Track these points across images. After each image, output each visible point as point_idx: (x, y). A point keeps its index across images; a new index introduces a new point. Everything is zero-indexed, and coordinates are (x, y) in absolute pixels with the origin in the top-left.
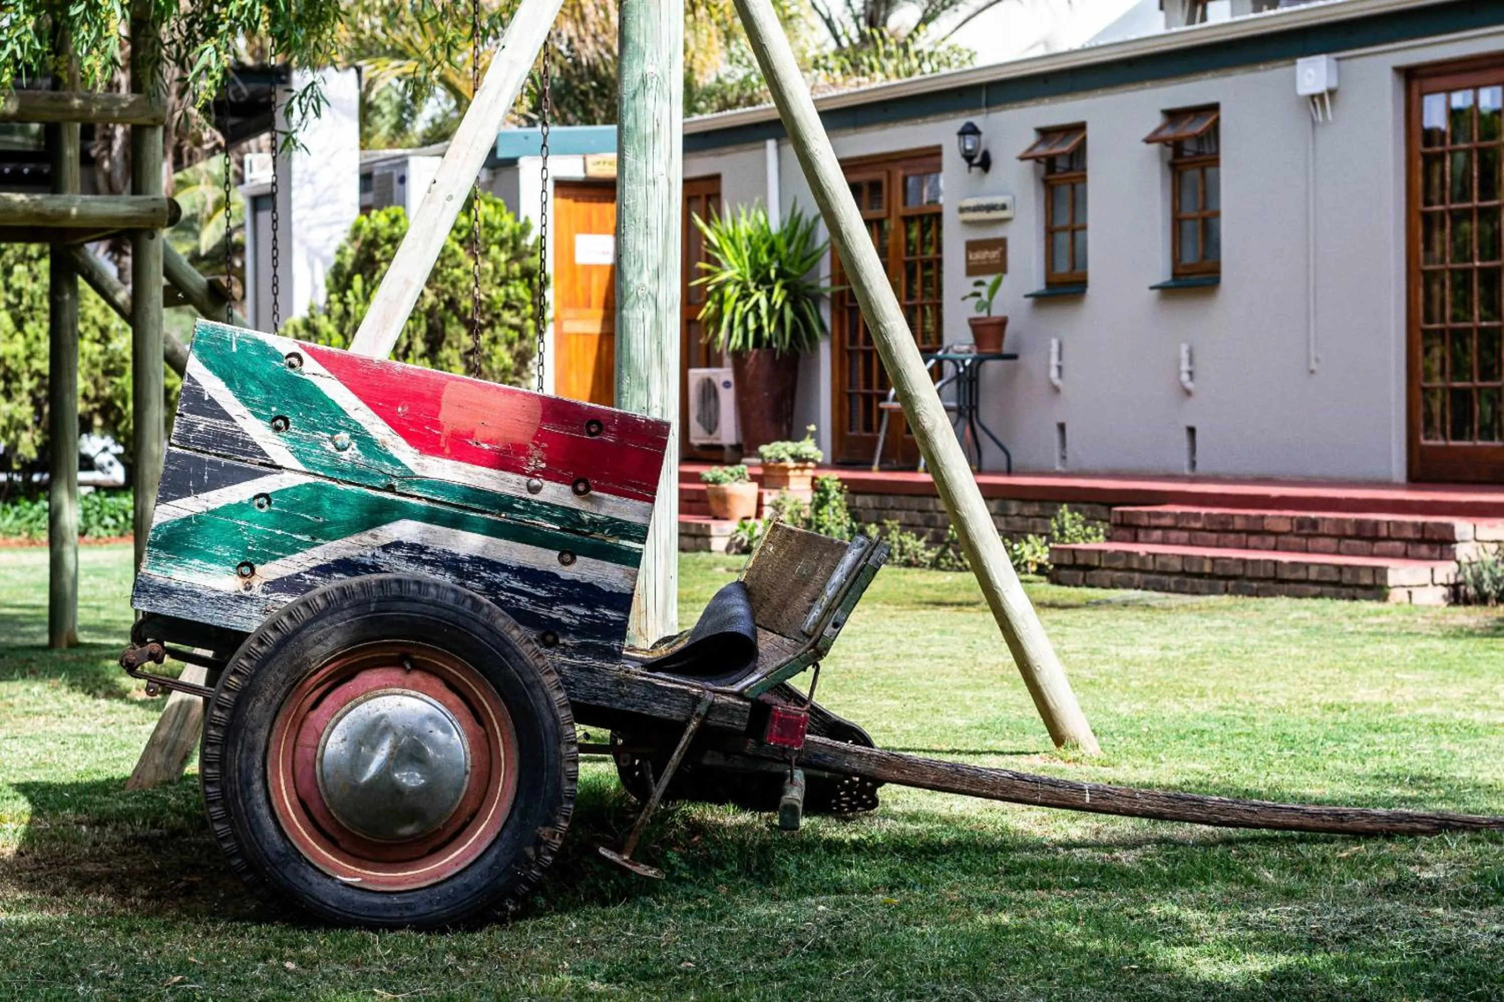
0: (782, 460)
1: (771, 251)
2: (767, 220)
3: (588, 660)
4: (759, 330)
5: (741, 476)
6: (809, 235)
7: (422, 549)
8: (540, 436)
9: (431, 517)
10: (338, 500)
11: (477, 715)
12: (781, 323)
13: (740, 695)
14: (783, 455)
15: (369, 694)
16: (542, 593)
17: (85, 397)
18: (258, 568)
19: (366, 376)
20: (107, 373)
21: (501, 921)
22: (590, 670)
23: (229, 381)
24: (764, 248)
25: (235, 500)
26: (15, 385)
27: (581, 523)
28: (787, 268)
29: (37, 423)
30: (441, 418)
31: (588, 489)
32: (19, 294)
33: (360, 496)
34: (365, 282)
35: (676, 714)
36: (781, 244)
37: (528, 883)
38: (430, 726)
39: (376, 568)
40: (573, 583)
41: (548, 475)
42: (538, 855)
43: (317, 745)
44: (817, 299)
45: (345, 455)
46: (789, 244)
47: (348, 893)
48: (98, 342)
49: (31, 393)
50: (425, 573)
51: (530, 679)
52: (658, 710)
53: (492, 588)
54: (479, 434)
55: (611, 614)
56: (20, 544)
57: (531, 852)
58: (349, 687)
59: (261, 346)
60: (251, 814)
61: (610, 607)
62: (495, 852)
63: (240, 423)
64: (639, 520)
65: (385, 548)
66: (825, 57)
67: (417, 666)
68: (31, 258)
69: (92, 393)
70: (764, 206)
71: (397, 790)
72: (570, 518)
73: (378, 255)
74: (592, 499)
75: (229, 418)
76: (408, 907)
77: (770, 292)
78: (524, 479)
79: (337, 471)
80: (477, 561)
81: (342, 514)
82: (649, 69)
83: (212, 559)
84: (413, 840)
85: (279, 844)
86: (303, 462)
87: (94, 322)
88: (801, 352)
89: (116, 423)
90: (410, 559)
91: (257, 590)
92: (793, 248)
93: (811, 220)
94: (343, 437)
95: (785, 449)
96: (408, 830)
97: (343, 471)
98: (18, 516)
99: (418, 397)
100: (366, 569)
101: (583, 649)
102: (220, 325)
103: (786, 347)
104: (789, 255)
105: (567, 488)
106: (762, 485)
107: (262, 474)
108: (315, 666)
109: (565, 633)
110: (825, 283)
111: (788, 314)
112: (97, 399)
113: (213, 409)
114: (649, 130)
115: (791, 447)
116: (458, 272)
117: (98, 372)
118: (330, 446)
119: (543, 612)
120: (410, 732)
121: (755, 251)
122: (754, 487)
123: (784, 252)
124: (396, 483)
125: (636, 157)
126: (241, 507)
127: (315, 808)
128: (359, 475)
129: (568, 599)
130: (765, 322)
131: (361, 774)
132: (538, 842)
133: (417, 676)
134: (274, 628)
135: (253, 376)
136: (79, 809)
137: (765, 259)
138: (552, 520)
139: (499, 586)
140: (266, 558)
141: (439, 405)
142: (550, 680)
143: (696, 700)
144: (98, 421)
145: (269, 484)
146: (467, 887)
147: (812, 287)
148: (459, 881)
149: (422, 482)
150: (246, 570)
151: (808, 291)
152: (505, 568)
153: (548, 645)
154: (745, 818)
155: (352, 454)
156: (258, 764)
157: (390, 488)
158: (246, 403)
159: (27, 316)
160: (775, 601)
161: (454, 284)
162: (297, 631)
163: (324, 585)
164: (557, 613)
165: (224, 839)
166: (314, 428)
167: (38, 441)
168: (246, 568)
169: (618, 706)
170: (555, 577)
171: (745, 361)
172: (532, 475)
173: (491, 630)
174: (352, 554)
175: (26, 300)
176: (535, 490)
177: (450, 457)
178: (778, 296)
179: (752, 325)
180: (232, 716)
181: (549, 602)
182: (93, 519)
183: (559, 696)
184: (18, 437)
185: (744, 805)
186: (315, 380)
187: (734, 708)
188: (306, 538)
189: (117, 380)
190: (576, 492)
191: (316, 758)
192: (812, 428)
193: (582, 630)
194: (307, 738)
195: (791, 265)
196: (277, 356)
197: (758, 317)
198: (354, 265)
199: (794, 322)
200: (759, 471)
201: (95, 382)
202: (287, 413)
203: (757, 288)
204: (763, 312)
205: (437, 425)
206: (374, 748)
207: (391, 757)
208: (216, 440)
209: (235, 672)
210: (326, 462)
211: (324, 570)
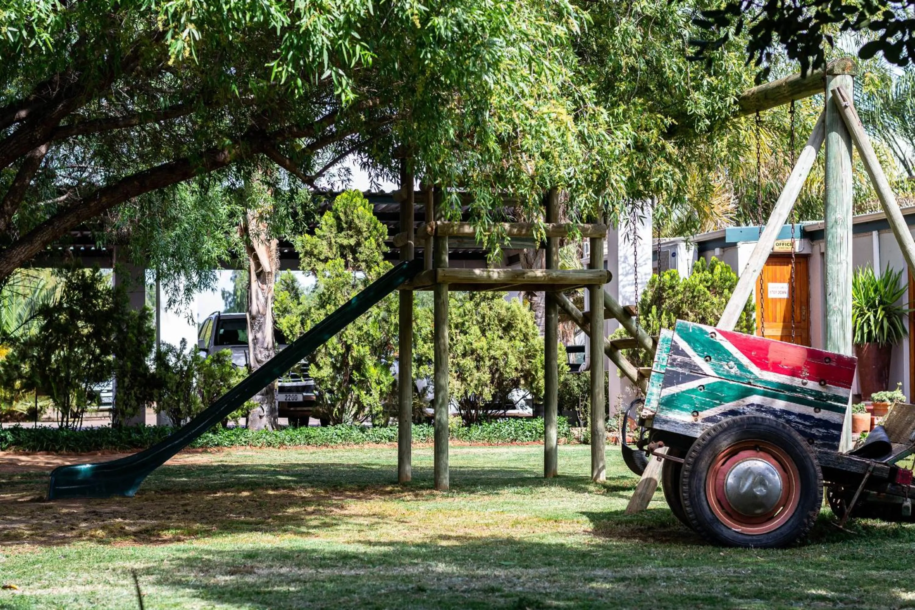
0: (883, 401)
1: (876, 291)
2: (873, 274)
3: (826, 450)
4: (870, 332)
5: (862, 409)
6: (896, 282)
7: (762, 406)
8: (807, 363)
9: (765, 394)
10: (730, 388)
11: (784, 468)
12: (882, 328)
13: (886, 464)
14: (884, 398)
15: (744, 460)
16: (808, 423)
17: (516, 369)
18: (700, 413)
19: (740, 341)
20: (527, 357)
21: (795, 547)
22: (826, 453)
23: (689, 342)
24: (872, 289)
25: (691, 387)
26: (482, 363)
27: (823, 397)
28: (885, 300)
29: (492, 382)
30: (769, 356)
31: (825, 384)
32: (483, 317)
33: (738, 386)
34: (658, 309)
35: (861, 471)
36: (881, 287)
37: (805, 533)
38: (767, 472)
39: (744, 413)
40: (820, 420)
41: (810, 378)
42: (809, 522)
43: (725, 479)
44: (901, 316)
45: (732, 370)
46: (885, 287)
47: (735, 535)
48: (522, 341)
49: (489, 367)
50: (763, 415)
51: (805, 455)
52: (853, 469)
53: (788, 421)
54: (783, 362)
55: (836, 432)
56: (485, 444)
57: (806, 521)
58: (736, 457)
59: (701, 330)
60: (701, 505)
61: (834, 429)
62: (792, 520)
63: (693, 358)
64: (844, 395)
65: (748, 406)
66: (903, 182)
67: (762, 450)
68: (488, 298)
69: (519, 367)
70: (872, 266)
71: (755, 496)
72: (818, 395)
73: (665, 295)
74: (827, 387)
75: (688, 356)
76: (759, 540)
77: (876, 312)
78: (801, 380)
79: (729, 377)
80: (783, 411)
81: (731, 393)
82: (838, 216)
83: (683, 409)
84: (761, 515)
85: (710, 516)
86: (718, 373)
87: (521, 331)
88: (893, 344)
89: (531, 383)
90: (757, 410)
91: (699, 421)
92: (888, 288)
93: (897, 273)
94: (732, 364)
95: (885, 395)
96: (759, 511)
97: (732, 376)
98: (483, 431)
99: (760, 349)
100: (740, 414)
101: (824, 445)
102: (686, 322)
103: (884, 342)
104: (886, 293)
105: (817, 383)
106: (873, 414)
107: (701, 378)
108: (724, 449)
109: (817, 439)
110: (906, 307)
111: (886, 324)
112: (522, 371)
113: (682, 353)
114: (838, 241)
115: (889, 394)
116: (707, 303)
117: (522, 356)
118: (726, 367)
119: (808, 431)
120: (760, 474)
121: (867, 291)
122: (869, 415)
123: (883, 291)
124: (752, 381)
125: (833, 253)
126: (693, 391)
127: (723, 503)
128: (737, 378)
129: (817, 426)
130: (873, 328)
131: (741, 489)
132: (809, 517)
133: (761, 453)
134: (708, 434)
135: (697, 341)
136: (609, 520)
137: (873, 295)
138: (811, 395)
139: (791, 421)
140: (702, 409)
141: (767, 351)
142: (812, 455)
143: (869, 465)
144: (522, 382)
145: (704, 381)
146: (782, 534)
147: (898, 310)
148: (778, 531)
149: (761, 381)
150: (695, 414)
151: (896, 312)
152: (793, 414)
153: (811, 444)
154: (885, 524)
155: (735, 370)
156: (703, 485)
157: (749, 383)
158: (695, 351)
159: (487, 328)
160: (897, 432)
161: (704, 310)
162: (717, 436)
163: (724, 420)
164: (814, 431)
165: (691, 513)
166: (720, 360)
167: (493, 392)
168: (695, 413)
169: (838, 467)
170: (812, 417)
171: (863, 349)
172: (804, 378)
173: (791, 437)
174: (735, 408)
175: (487, 319)
176: (805, 384)
177: (773, 371)
178: (880, 314)
179: (866, 330)
180: (693, 467)
181: (811, 427)
182: (520, 432)
183: (816, 462)
184: (483, 390)
185: (884, 520)
186: (721, 342)
187: (883, 469)
188: (718, 402)
189: (533, 361)
190: (821, 385)
191: (724, 484)
192: (900, 384)
193: (822, 438)
194: (720, 477)
195: (887, 298)
196: (706, 333)
197: (869, 325)
198: (651, 301)
199: (889, 328)
200: (872, 407)
201: (522, 362)
202: (711, 355)
203: (868, 310)
204: (872, 323)
205: (767, 359)
206: (746, 479)
207: (753, 483)
208: (684, 365)
209: (694, 451)
210: (725, 373)
211: (725, 414)
